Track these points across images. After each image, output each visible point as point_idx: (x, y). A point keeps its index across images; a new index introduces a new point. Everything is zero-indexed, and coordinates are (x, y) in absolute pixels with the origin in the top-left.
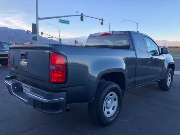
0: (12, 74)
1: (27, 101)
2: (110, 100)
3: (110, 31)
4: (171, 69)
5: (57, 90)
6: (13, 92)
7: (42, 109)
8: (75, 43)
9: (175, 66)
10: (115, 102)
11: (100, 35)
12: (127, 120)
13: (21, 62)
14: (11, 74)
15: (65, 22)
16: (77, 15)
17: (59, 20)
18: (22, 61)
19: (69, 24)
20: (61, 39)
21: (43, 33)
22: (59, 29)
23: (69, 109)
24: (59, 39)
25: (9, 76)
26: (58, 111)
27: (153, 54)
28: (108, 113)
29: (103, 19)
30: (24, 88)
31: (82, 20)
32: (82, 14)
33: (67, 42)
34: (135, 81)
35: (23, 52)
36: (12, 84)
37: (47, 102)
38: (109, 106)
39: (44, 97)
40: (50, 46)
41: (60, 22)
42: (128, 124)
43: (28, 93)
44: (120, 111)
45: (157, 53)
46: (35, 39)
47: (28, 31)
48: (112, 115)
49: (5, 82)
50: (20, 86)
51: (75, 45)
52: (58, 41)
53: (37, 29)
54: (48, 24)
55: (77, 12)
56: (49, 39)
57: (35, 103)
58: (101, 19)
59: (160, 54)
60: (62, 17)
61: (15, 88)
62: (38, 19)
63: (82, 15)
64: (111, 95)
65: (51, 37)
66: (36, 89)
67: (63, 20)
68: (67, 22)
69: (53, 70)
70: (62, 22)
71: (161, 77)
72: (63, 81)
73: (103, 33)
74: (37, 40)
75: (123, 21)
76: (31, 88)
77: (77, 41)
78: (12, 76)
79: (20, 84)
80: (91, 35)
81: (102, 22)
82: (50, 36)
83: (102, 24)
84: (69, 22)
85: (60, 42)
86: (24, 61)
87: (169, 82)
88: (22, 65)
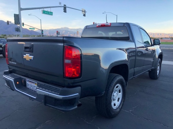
0: (11, 68)
1: (35, 98)
2: (116, 92)
3: (107, 23)
4: (160, 59)
5: (71, 85)
6: (15, 88)
7: (54, 106)
8: (57, 34)
9: (163, 57)
10: (120, 93)
11: (97, 27)
12: (130, 111)
13: (24, 55)
14: (9, 68)
15: (48, 13)
16: (60, 7)
17: (42, 11)
18: (26, 54)
19: (52, 15)
20: (43, 30)
21: (24, 24)
22: (41, 20)
23: (80, 104)
24: (41, 30)
25: (8, 71)
26: (73, 107)
27: (145, 45)
28: (115, 105)
29: (85, 11)
30: (27, 82)
31: (65, 11)
32: (65, 5)
33: (48, 33)
34: (134, 72)
35: (27, 44)
36: (13, 79)
37: (61, 98)
38: (116, 98)
39: (59, 94)
40: (64, 39)
41: (43, 13)
42: (133, 114)
43: (37, 89)
44: (124, 102)
45: (149, 44)
46: (18, 30)
47: (8, 22)
48: (118, 107)
49: (4, 77)
50: (23, 81)
51: (57, 36)
52: (40, 32)
53: (20, 20)
54: (29, 15)
55: (60, 3)
56: (30, 30)
57: (47, 100)
58: (83, 10)
59: (152, 45)
60: (45, 8)
61: (18, 83)
62: (21, 9)
63: (65, 7)
64: (117, 87)
65: (33, 28)
66: (45, 85)
67: (46, 11)
68: (51, 13)
69: (68, 64)
70: (45, 13)
71: (152, 67)
72: (78, 76)
73: (100, 25)
74: (20, 31)
75: (104, 13)
76: (38, 84)
77: (59, 32)
78: (11, 70)
79: (22, 78)
80: (87, 26)
81: (84, 14)
82: (31, 28)
83: (84, 15)
84: (52, 13)
85: (43, 34)
86: (29, 55)
87: (158, 72)
88: (26, 59)
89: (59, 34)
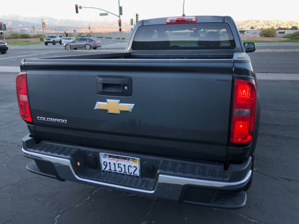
6: (76, 176)
11: (168, 23)
13: (100, 103)
18: (108, 100)
30: (104, 160)
61: (78, 164)
73: (175, 19)
80: (143, 22)
86: (118, 101)
88: (107, 110)
89: (6, 30)
